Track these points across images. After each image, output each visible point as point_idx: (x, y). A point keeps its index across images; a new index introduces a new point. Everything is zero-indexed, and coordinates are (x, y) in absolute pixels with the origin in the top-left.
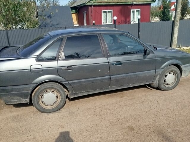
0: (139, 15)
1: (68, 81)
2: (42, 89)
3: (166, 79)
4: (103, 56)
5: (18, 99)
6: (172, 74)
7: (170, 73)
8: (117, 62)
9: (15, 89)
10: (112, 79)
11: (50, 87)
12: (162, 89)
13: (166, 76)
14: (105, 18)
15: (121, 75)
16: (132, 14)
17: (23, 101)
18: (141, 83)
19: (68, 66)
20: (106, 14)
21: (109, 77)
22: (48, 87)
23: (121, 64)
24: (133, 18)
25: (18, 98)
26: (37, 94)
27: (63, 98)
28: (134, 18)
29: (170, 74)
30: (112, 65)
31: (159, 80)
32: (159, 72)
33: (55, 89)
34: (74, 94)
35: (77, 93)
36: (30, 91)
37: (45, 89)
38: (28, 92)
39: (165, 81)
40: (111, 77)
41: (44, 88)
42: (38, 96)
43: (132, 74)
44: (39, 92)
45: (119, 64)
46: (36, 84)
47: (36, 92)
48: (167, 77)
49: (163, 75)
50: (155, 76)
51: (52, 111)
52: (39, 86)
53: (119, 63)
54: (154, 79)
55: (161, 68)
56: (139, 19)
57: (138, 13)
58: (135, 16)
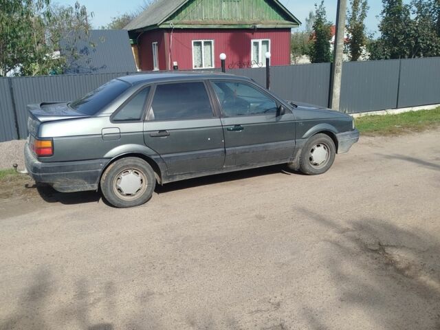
0: (268, 51)
1: (159, 155)
2: (119, 167)
3: (313, 155)
4: (214, 116)
5: (80, 184)
6: (322, 147)
7: (318, 146)
8: (236, 125)
9: (78, 165)
10: (227, 153)
11: (132, 163)
12: (308, 173)
13: (312, 151)
14: (199, 56)
15: (241, 147)
16: (253, 48)
17: (89, 187)
18: (273, 161)
19: (160, 131)
20: (201, 48)
21: (223, 149)
22: (129, 163)
23: (242, 129)
24: (256, 57)
25: (81, 181)
26: (111, 175)
27: (152, 182)
28: (258, 57)
29: (319, 148)
30: (228, 130)
31: (302, 158)
32: (301, 143)
33: (140, 167)
34: (169, 177)
35: (173, 176)
36: (100, 170)
37: (124, 167)
38: (98, 172)
39: (311, 159)
40: (227, 149)
41: (122, 165)
42: (112, 178)
43: (259, 145)
44: (115, 171)
45: (239, 130)
46: (111, 158)
47: (110, 171)
48: (314, 152)
49: (307, 150)
50: (295, 150)
51: (134, 204)
52: (115, 163)
53: (238, 127)
54: (294, 156)
55: (304, 137)
56: (267, 60)
57: (265, 46)
58: (260, 54)
